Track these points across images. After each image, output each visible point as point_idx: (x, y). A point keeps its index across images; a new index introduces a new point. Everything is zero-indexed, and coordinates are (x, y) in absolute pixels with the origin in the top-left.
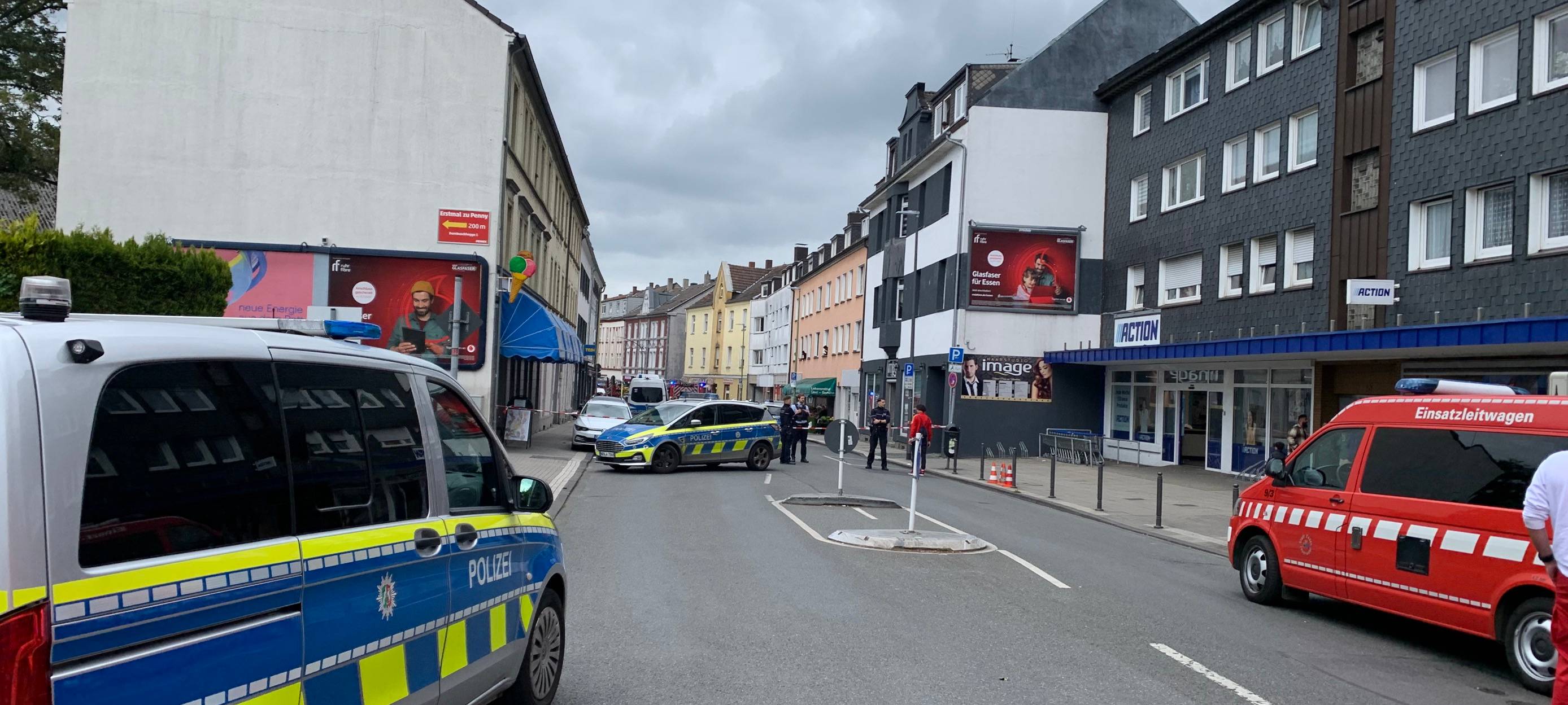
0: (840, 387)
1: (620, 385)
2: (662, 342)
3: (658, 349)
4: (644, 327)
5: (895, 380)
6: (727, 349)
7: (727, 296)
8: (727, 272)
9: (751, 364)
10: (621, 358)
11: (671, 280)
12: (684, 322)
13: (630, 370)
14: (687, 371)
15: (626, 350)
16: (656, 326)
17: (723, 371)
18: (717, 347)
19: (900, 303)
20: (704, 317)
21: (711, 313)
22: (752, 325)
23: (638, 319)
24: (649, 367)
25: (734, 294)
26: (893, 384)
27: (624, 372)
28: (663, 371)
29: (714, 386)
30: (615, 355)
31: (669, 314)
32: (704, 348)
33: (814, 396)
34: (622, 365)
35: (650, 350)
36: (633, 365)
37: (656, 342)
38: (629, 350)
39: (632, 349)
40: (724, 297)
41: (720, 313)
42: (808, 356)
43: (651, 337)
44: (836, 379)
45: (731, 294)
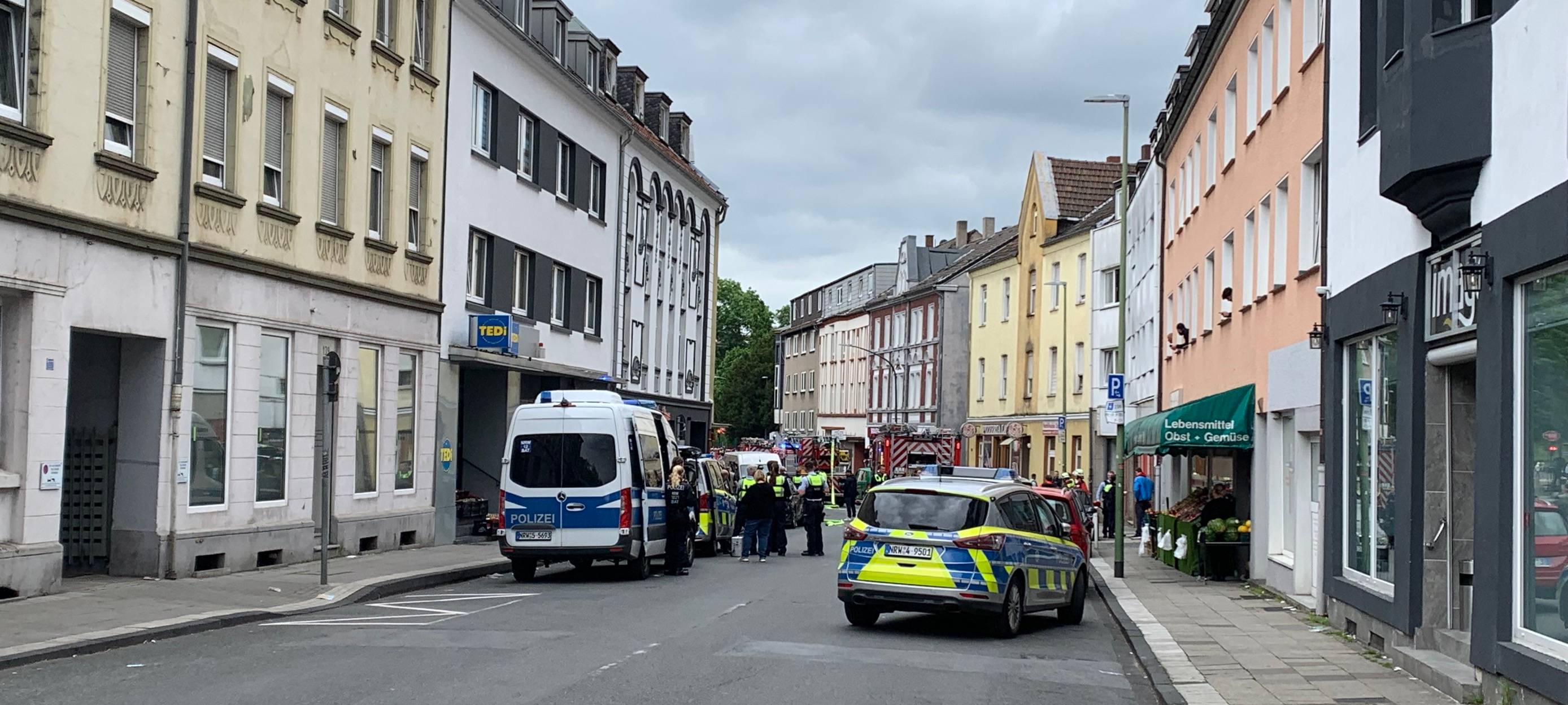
0: (1263, 416)
1: (828, 446)
2: (930, 350)
3: (924, 365)
4: (899, 320)
5: (1471, 346)
6: (1049, 352)
7: (1045, 228)
8: (1046, 174)
9: (1097, 384)
10: (864, 391)
11: (962, 224)
12: (965, 304)
13: (880, 415)
14: (975, 411)
15: (872, 373)
16: (921, 315)
17: (1042, 405)
18: (1029, 352)
20: (1002, 283)
21: (1015, 272)
22: (1098, 288)
23: (890, 307)
24: (910, 407)
25: (1063, 224)
27: (871, 420)
28: (933, 413)
29: (1026, 439)
30: (856, 385)
31: (939, 288)
32: (1005, 356)
33: (1176, 451)
34: (868, 405)
35: (912, 370)
36: (885, 406)
37: (920, 352)
38: (876, 374)
39: (881, 371)
40: (1040, 234)
41: (1032, 271)
42: (1192, 335)
43: (913, 343)
44: (1251, 388)
45: (1054, 225)
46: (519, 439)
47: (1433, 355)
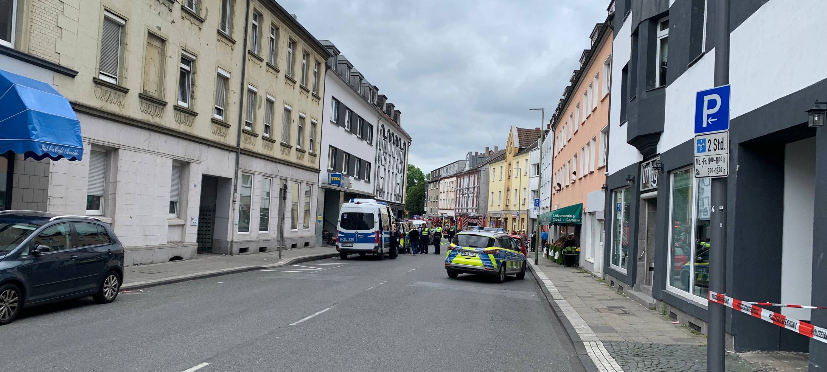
0: (585, 214)
1: (442, 219)
2: (476, 189)
3: (474, 194)
4: (466, 179)
5: (655, 193)
6: (515, 191)
7: (514, 151)
8: (515, 133)
9: (530, 201)
10: (454, 201)
11: (487, 148)
12: (487, 174)
13: (459, 209)
14: (490, 209)
15: (456, 196)
16: (473, 178)
17: (512, 208)
18: (508, 190)
19: (662, 63)
20: (500, 168)
21: (504, 164)
22: (532, 170)
23: (463, 175)
24: (469, 207)
25: (520, 149)
26: (652, 202)
27: (456, 211)
28: (476, 209)
29: (506, 219)
30: (451, 199)
31: (479, 169)
32: (500, 192)
33: (556, 224)
34: (455, 206)
35: (470, 195)
36: (460, 207)
37: (472, 189)
38: (458, 196)
39: (460, 195)
40: (513, 152)
41: (510, 164)
42: (562, 187)
43: (470, 186)
44: (582, 204)
45: (518, 150)
46: (343, 214)
47: (643, 196)
